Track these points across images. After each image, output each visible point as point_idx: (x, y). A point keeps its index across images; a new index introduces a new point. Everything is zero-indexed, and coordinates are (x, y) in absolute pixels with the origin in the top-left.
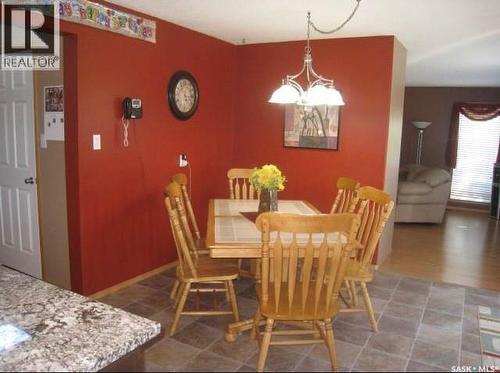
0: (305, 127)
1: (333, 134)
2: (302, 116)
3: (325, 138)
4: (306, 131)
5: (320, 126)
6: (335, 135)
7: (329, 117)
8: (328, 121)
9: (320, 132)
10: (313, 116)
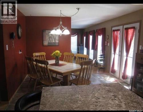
0: (49, 40)
1: (57, 41)
2: (48, 37)
3: (55, 43)
4: (50, 41)
5: (53, 39)
6: (58, 42)
7: (56, 37)
8: (56, 38)
9: (54, 41)
10: (52, 37)
